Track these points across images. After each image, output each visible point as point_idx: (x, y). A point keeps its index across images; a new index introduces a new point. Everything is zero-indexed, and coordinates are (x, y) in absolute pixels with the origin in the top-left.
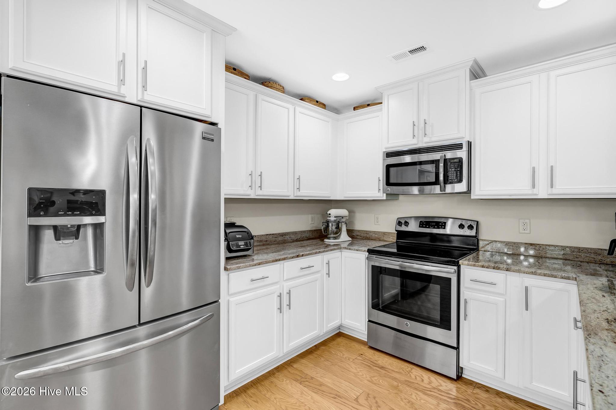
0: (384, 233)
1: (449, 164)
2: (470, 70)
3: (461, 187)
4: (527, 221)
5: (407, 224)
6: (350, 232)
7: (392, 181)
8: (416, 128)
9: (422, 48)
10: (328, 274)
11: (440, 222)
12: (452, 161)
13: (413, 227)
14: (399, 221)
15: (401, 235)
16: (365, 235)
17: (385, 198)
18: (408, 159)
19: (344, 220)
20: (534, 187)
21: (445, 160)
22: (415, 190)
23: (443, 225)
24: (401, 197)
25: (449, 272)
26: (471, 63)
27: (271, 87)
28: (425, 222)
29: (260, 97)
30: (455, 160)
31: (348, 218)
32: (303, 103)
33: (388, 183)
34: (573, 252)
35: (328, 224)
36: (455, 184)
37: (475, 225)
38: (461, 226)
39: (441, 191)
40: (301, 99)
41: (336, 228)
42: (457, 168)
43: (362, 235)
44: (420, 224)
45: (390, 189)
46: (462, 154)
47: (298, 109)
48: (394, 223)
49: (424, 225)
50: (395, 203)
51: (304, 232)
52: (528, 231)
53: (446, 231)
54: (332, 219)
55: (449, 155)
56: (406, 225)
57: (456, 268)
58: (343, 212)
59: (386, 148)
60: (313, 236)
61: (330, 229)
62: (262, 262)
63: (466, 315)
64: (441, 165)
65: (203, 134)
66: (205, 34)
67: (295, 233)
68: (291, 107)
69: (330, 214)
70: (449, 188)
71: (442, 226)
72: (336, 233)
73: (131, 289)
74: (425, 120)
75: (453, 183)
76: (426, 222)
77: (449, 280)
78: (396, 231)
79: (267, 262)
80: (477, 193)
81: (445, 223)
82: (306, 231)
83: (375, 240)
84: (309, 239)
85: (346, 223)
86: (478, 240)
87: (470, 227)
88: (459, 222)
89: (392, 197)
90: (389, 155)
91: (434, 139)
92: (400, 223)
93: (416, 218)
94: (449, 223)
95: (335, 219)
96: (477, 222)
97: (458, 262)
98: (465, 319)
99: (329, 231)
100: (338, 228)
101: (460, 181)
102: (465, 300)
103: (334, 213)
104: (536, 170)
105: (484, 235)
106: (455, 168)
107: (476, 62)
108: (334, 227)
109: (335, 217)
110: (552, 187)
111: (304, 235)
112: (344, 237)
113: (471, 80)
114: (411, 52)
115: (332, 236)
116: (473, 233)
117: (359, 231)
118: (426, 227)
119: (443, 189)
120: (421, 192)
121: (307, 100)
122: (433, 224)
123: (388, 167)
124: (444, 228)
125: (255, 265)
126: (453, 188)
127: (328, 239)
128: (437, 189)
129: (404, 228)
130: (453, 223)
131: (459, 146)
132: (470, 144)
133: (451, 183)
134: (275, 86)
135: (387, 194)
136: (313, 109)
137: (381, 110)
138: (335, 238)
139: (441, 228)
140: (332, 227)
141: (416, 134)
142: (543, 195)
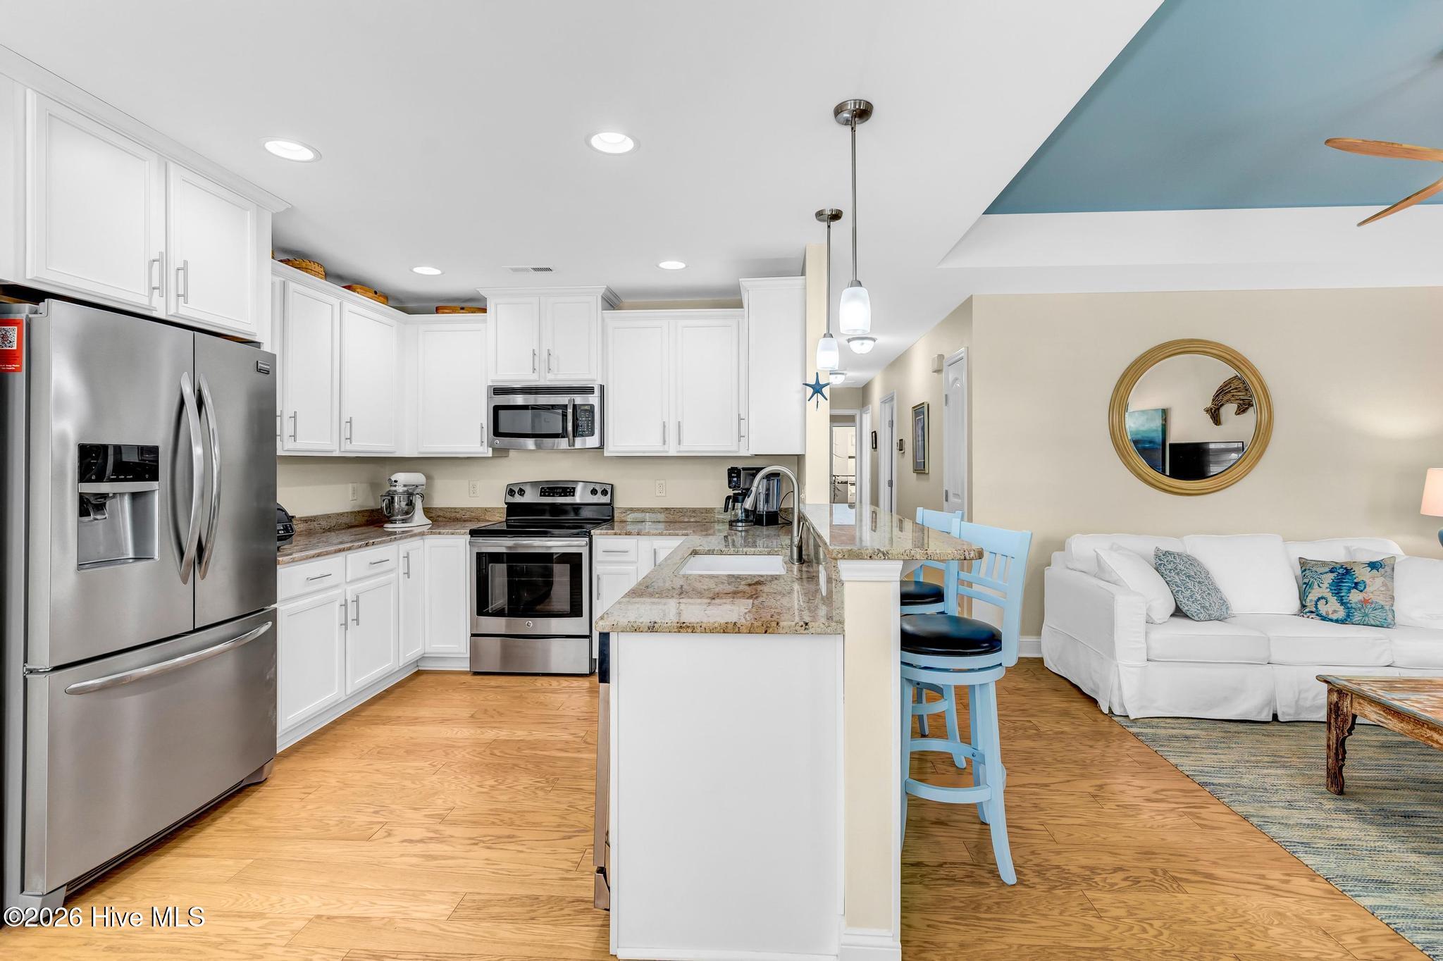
0: (486, 510)
1: (579, 411)
2: (602, 297)
3: (593, 441)
4: (663, 482)
5: (522, 492)
6: (427, 511)
7: (502, 430)
8: (537, 358)
9: (549, 270)
10: (408, 574)
11: (568, 488)
12: (583, 408)
13: (531, 497)
14: (510, 489)
15: (512, 509)
16: (454, 515)
17: (490, 454)
18: (519, 400)
19: (418, 490)
20: (664, 443)
21: (575, 406)
22: (530, 443)
23: (572, 492)
24: (512, 453)
25: (581, 545)
26: (603, 290)
27: (306, 269)
28: (548, 488)
29: (292, 286)
30: (586, 408)
31: (424, 487)
32: (352, 295)
33: (497, 433)
34: (702, 513)
35: (393, 498)
36: (587, 438)
37: (609, 490)
38: (594, 492)
39: (569, 446)
40: (348, 288)
41: (407, 505)
42: (588, 417)
43: (448, 515)
44: (541, 492)
45: (498, 441)
46: (593, 400)
47: (348, 306)
48: (503, 491)
49: (547, 492)
50: (503, 461)
51: (342, 514)
52: (663, 494)
53: (575, 500)
54: (400, 489)
55: (579, 400)
56: (520, 495)
57: (587, 539)
58: (417, 478)
59: (492, 381)
60: (357, 522)
61: (396, 505)
62: (321, 552)
63: (599, 594)
64: (570, 411)
65: (259, 365)
66: (249, 212)
67: (328, 516)
68: (336, 302)
69: (396, 481)
70: (579, 442)
71: (570, 492)
72: (407, 513)
73: (185, 581)
74: (548, 350)
75: (583, 436)
76: (550, 489)
77: (580, 554)
78: (506, 503)
79: (328, 553)
80: (611, 449)
81: (574, 489)
82: (344, 513)
83: (471, 521)
84: (350, 527)
85: (422, 496)
86: (613, 508)
87: (604, 492)
88: (591, 487)
89: (500, 452)
90: (498, 391)
91: (559, 377)
92: (511, 492)
93: (534, 484)
94: (579, 488)
95: (405, 489)
96: (612, 485)
97: (590, 533)
98: (598, 599)
99: (393, 510)
100: (410, 504)
101: (592, 434)
102: (598, 576)
103: (403, 479)
104: (667, 426)
105: (620, 503)
106: (586, 417)
107: (609, 289)
108: (403, 504)
109: (405, 486)
110: (679, 444)
111: (344, 520)
112: (419, 518)
113: (604, 309)
114: (535, 269)
115: (399, 517)
116: (606, 499)
117: (441, 509)
118: (549, 496)
119: (572, 444)
120: (539, 447)
121: (359, 290)
122: (558, 491)
123: (497, 409)
124: (573, 495)
125: (313, 557)
126: (584, 442)
127: (392, 523)
128: (563, 443)
129: (518, 499)
130: (584, 488)
131: (588, 390)
132: (602, 388)
133: (582, 436)
134: (312, 266)
135: (494, 450)
136: (369, 304)
137: (485, 321)
138: (404, 521)
139: (570, 495)
140: (400, 504)
141: (537, 367)
142: (672, 453)
